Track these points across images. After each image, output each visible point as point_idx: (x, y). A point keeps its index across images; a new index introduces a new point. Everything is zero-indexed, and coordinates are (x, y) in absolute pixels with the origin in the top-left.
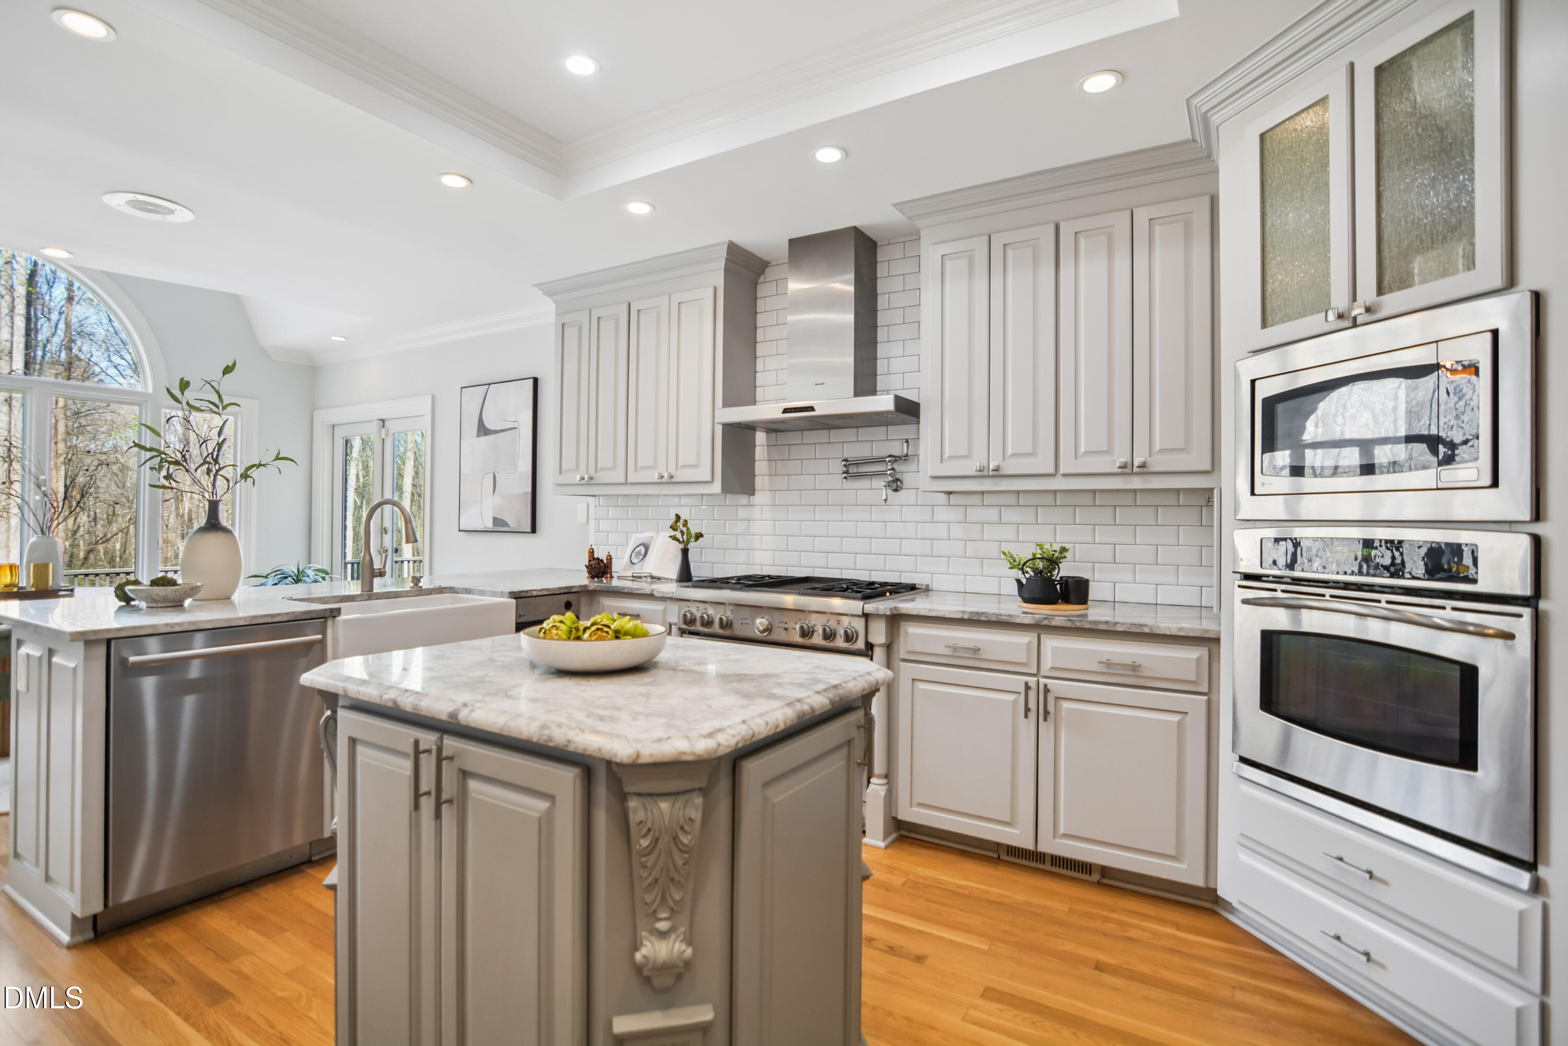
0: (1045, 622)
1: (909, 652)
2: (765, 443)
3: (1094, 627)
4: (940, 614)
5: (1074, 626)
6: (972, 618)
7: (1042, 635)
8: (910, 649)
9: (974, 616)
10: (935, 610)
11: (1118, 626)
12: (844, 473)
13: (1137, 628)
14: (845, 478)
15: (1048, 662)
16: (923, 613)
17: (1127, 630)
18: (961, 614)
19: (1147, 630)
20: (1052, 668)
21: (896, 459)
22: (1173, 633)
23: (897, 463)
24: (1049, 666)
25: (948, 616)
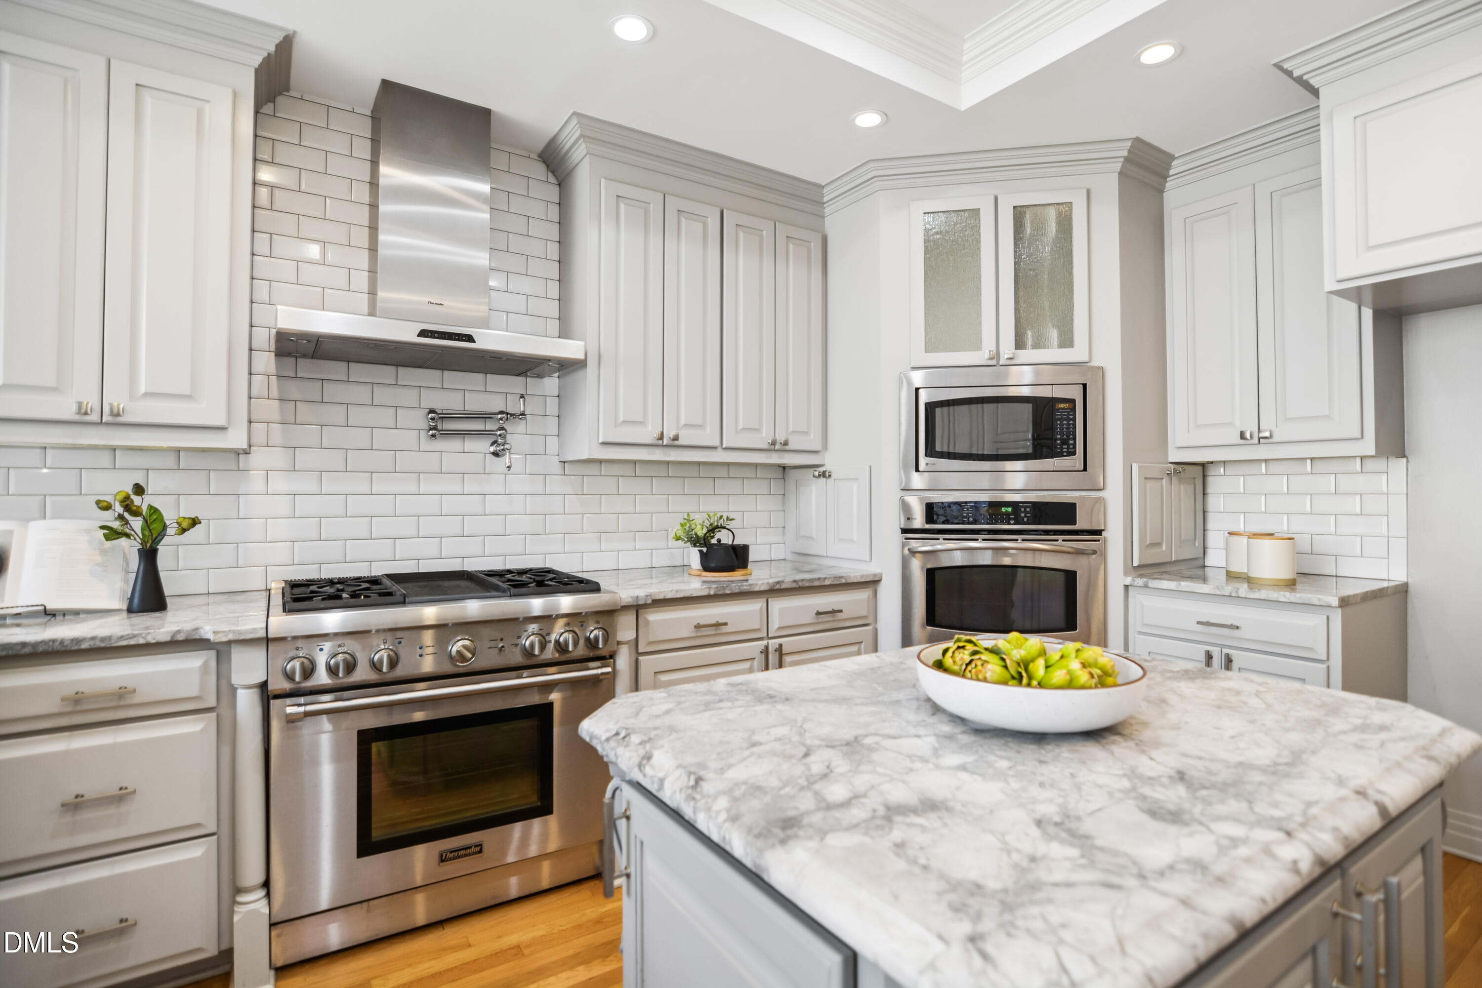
0: (778, 587)
1: (651, 643)
2: (272, 369)
3: (811, 584)
4: (687, 594)
5: (798, 586)
6: (718, 593)
7: (769, 600)
8: (651, 639)
9: (719, 591)
10: (682, 591)
11: (826, 580)
12: (431, 429)
13: (838, 580)
14: (433, 436)
15: (775, 624)
16: (670, 596)
17: (832, 583)
18: (707, 590)
19: (843, 581)
20: (780, 628)
21: (509, 416)
22: (858, 581)
23: (508, 421)
24: (777, 626)
25: (695, 595)
